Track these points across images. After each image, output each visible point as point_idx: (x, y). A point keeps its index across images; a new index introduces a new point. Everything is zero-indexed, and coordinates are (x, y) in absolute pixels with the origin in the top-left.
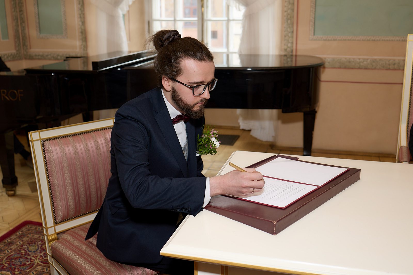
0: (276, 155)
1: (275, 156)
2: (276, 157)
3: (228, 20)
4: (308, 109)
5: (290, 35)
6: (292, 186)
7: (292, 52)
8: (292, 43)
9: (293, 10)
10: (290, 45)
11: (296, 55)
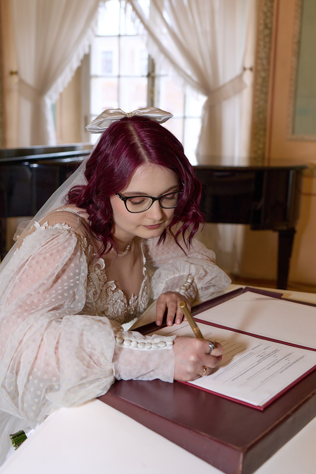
0: (244, 287)
1: (241, 289)
2: (243, 291)
3: (184, 118)
4: (284, 228)
5: (261, 133)
6: (276, 351)
7: (264, 154)
8: (264, 144)
9: (266, 101)
10: (261, 146)
11: (269, 159)
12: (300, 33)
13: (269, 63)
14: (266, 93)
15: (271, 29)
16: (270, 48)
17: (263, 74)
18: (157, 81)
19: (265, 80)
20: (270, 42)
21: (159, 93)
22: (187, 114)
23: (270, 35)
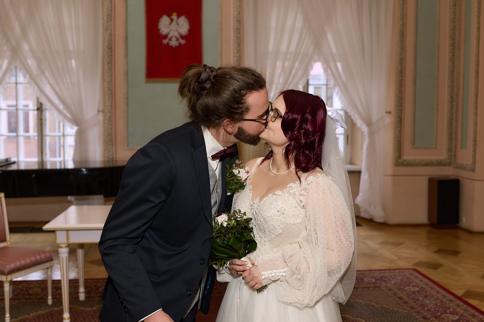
3: (64, 135)
7: (113, 158)
8: (113, 152)
9: (112, 129)
10: (111, 153)
11: (116, 161)
12: (128, 93)
13: (112, 108)
14: (112, 125)
15: (112, 91)
16: (112, 101)
17: (109, 114)
18: (44, 113)
19: (110, 117)
20: (112, 97)
21: (45, 120)
22: (66, 133)
23: (111, 94)
